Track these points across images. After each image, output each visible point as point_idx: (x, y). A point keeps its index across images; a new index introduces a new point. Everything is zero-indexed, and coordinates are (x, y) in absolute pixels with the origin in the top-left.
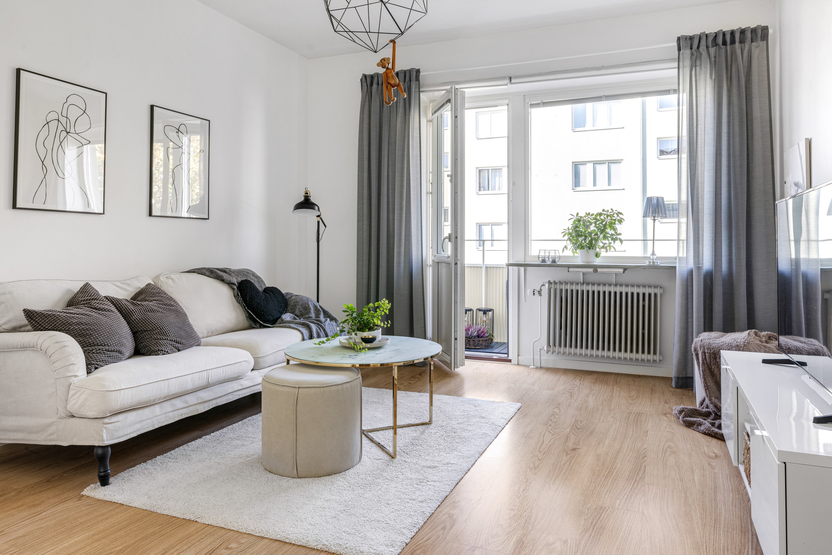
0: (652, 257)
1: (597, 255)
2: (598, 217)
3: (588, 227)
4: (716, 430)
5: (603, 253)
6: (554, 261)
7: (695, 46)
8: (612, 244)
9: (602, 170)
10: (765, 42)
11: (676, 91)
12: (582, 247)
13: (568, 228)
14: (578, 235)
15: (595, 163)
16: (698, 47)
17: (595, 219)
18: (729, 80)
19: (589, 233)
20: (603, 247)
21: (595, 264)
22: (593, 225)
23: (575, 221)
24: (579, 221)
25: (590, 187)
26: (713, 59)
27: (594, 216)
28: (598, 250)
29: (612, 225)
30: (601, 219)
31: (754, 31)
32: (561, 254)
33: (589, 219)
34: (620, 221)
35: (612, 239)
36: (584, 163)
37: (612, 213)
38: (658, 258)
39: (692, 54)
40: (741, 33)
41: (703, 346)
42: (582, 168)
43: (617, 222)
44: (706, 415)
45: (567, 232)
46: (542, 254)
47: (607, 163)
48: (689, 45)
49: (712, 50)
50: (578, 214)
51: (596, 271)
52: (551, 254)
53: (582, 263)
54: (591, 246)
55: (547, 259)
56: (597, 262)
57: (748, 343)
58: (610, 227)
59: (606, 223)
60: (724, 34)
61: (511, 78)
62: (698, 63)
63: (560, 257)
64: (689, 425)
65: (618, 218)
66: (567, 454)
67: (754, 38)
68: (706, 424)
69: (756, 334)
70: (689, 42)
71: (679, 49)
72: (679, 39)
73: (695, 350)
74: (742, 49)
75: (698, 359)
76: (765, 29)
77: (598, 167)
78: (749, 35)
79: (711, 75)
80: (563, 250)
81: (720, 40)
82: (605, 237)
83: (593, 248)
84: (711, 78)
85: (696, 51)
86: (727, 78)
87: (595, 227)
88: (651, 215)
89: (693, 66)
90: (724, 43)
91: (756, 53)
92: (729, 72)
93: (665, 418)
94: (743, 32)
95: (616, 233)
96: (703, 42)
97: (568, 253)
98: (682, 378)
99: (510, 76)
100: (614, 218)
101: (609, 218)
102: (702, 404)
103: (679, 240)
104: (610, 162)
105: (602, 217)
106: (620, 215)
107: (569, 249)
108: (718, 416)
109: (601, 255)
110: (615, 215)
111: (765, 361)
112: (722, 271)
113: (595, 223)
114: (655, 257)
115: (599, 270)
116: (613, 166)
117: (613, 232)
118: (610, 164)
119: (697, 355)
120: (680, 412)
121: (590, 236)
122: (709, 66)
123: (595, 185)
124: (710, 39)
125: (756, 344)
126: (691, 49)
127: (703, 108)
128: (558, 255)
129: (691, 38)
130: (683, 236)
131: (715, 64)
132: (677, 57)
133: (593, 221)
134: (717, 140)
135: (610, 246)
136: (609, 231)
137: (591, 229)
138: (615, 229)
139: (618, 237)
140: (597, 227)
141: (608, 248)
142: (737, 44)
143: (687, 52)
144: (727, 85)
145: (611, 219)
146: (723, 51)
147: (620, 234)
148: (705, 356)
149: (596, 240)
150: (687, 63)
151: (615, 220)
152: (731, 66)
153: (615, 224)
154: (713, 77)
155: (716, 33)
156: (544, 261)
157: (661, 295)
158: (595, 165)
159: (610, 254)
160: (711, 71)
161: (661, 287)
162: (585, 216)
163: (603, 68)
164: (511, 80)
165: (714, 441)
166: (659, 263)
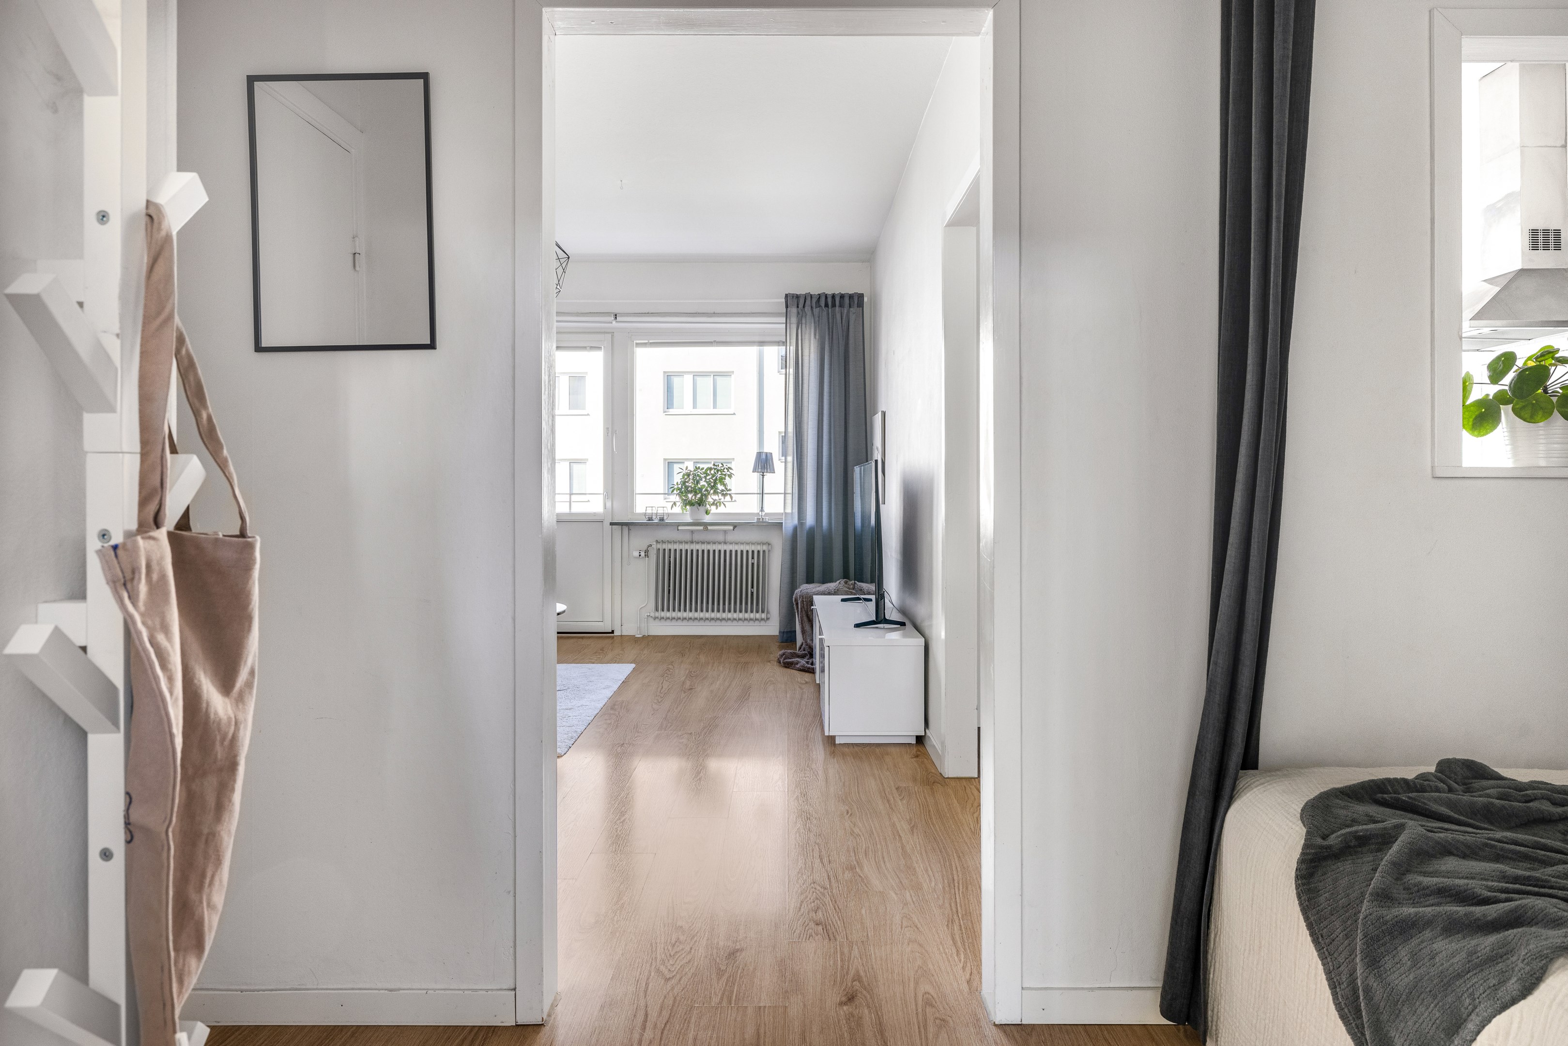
0: (760, 513)
1: (707, 512)
2: (708, 472)
3: (698, 482)
4: (809, 666)
5: (713, 509)
6: (662, 519)
7: (801, 306)
8: (722, 500)
9: (705, 384)
10: (861, 308)
11: (784, 343)
12: (691, 504)
13: (677, 483)
14: (687, 492)
15: (696, 375)
16: (804, 307)
17: (706, 473)
18: (831, 339)
19: (699, 488)
20: (713, 504)
21: (705, 521)
22: (704, 479)
23: (684, 474)
24: (688, 475)
25: (688, 408)
26: (817, 319)
27: (704, 471)
28: (708, 506)
29: (722, 480)
30: (711, 474)
31: (851, 297)
32: (670, 511)
33: (699, 473)
34: (730, 476)
35: (723, 495)
36: (680, 374)
37: (722, 468)
38: (767, 514)
39: (798, 313)
40: (841, 297)
41: (802, 596)
42: (676, 381)
43: (727, 477)
44: (803, 657)
45: (676, 487)
46: (649, 511)
47: (712, 376)
48: (796, 304)
49: (816, 311)
50: (687, 468)
51: (706, 529)
52: (659, 512)
53: (691, 521)
54: (701, 503)
55: (654, 517)
56: (707, 519)
57: (838, 590)
58: (720, 482)
59: (716, 478)
60: (826, 296)
61: (616, 315)
62: (804, 321)
63: (668, 514)
64: (788, 665)
65: (728, 473)
66: (685, 692)
67: (852, 304)
68: (803, 662)
69: (846, 583)
70: (795, 301)
71: (787, 307)
72: (787, 296)
73: (796, 600)
74: (841, 313)
75: (797, 608)
76: (861, 296)
77: (699, 380)
78: (847, 301)
79: (815, 335)
80: (672, 507)
81: (823, 303)
82: (716, 493)
83: (703, 505)
84: (815, 337)
85: (802, 310)
86: (829, 339)
87: (705, 481)
88: (760, 470)
89: (799, 324)
90: (826, 305)
91: (852, 318)
92: (831, 334)
93: (769, 664)
94: (842, 296)
95: (726, 489)
96: (808, 302)
97: (677, 510)
98: (787, 632)
99: (616, 312)
100: (724, 473)
101: (719, 473)
102: (800, 648)
103: (785, 494)
104: (717, 374)
105: (712, 472)
106: (730, 470)
107: (677, 506)
108: (811, 655)
109: (711, 512)
110: (725, 470)
111: (843, 600)
112: (822, 527)
113: (705, 477)
114: (764, 513)
115: (709, 528)
116: (718, 379)
117: (724, 488)
118: (715, 377)
119: (797, 604)
120: (782, 656)
121: (701, 492)
122: (813, 325)
123: (695, 407)
124: (814, 300)
125: (845, 590)
126: (798, 307)
127: (808, 368)
128: (666, 512)
129: (798, 297)
130: (789, 490)
131: (818, 324)
132: (785, 312)
133: (703, 476)
134: (819, 400)
135: (720, 502)
136: (720, 487)
137: (701, 484)
138: (725, 485)
139: (728, 492)
140: (707, 482)
141: (718, 504)
142: (837, 308)
143: (794, 310)
144: (829, 346)
145: (722, 474)
146: (825, 313)
147: (730, 490)
148: (804, 604)
149: (706, 496)
150: (794, 320)
151: (725, 475)
152: (832, 329)
153: (725, 479)
154: (817, 337)
155: (819, 294)
156: (650, 519)
157: (769, 551)
158: (695, 377)
159: (721, 509)
160: (815, 331)
161: (769, 544)
162: (695, 471)
163: (715, 314)
164: (616, 318)
165: (807, 674)
166: (767, 519)
